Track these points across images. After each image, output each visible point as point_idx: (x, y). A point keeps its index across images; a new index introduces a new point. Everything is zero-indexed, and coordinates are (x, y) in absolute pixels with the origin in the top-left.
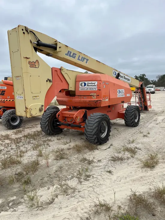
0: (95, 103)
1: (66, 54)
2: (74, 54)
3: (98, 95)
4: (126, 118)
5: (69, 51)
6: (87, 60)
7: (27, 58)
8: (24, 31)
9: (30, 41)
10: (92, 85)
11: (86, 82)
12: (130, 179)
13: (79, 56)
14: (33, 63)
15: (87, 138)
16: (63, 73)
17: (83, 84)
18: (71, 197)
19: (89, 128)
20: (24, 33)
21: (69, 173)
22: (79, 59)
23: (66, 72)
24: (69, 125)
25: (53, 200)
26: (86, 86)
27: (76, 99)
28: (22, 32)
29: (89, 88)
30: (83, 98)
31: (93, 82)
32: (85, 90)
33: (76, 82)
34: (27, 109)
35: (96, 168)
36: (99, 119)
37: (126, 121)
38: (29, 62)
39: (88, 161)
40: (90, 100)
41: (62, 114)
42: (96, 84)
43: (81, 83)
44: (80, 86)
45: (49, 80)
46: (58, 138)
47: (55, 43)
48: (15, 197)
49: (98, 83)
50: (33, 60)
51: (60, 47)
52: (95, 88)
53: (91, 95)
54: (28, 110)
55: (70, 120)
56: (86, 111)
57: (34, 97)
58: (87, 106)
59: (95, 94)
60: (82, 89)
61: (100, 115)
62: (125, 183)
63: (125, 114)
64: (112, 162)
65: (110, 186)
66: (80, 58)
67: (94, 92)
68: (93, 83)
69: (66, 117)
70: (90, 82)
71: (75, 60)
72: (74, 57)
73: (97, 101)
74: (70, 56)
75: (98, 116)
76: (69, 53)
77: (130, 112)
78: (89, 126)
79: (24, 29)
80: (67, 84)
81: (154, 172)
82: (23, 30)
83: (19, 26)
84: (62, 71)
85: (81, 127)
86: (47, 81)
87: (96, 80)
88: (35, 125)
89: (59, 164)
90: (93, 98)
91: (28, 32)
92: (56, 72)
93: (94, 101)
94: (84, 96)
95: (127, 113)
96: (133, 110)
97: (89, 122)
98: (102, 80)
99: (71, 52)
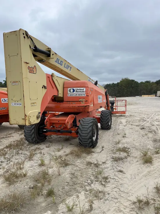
0: (84, 108)
1: (55, 61)
2: (61, 61)
3: (87, 101)
4: (102, 121)
5: (57, 59)
6: (71, 68)
7: (27, 63)
8: (25, 35)
9: (29, 46)
10: (80, 91)
11: (75, 89)
12: (142, 175)
13: (65, 64)
14: (32, 69)
15: (81, 142)
16: (54, 79)
17: (72, 91)
18: (106, 200)
19: (84, 132)
20: (24, 37)
21: (84, 178)
22: (64, 67)
23: (56, 78)
24: (59, 131)
25: (91, 206)
26: (75, 92)
27: (64, 105)
28: (23, 36)
29: (78, 94)
30: (72, 104)
31: (81, 88)
32: (74, 96)
33: (64, 88)
34: (26, 116)
35: (106, 170)
36: (92, 123)
37: (102, 125)
38: (29, 68)
39: (94, 164)
40: (79, 105)
41: (50, 120)
42: (84, 90)
43: (69, 89)
44: (69, 92)
45: (45, 87)
46: (47, 145)
47: (48, 50)
48: (49, 211)
49: (86, 90)
50: (31, 65)
51: (53, 54)
52: (84, 94)
53: (80, 100)
54: (27, 118)
55: (58, 126)
56: (76, 117)
57: (32, 104)
58: (76, 111)
59: (84, 100)
60: (70, 95)
61: (92, 120)
62: (140, 180)
63: (101, 118)
64: (115, 162)
65: (131, 184)
66: (66, 66)
67: (83, 98)
68: (81, 90)
69: (53, 123)
70: (78, 88)
71: (62, 67)
72: (61, 65)
73: (86, 106)
74: (58, 63)
75: (91, 120)
76: (57, 61)
77: (105, 116)
78: (83, 131)
79: (25, 34)
80: (57, 91)
81: (155, 166)
82: (23, 34)
83: (20, 29)
84: (53, 78)
85: (72, 132)
86: (43, 87)
87: (85, 86)
88: (9, 134)
89: (68, 171)
90: (82, 103)
91: (28, 37)
92: (48, 78)
93: (83, 106)
94: (73, 101)
95: (102, 117)
96: (107, 115)
97: (83, 126)
98: (89, 87)
99: (59, 60)
